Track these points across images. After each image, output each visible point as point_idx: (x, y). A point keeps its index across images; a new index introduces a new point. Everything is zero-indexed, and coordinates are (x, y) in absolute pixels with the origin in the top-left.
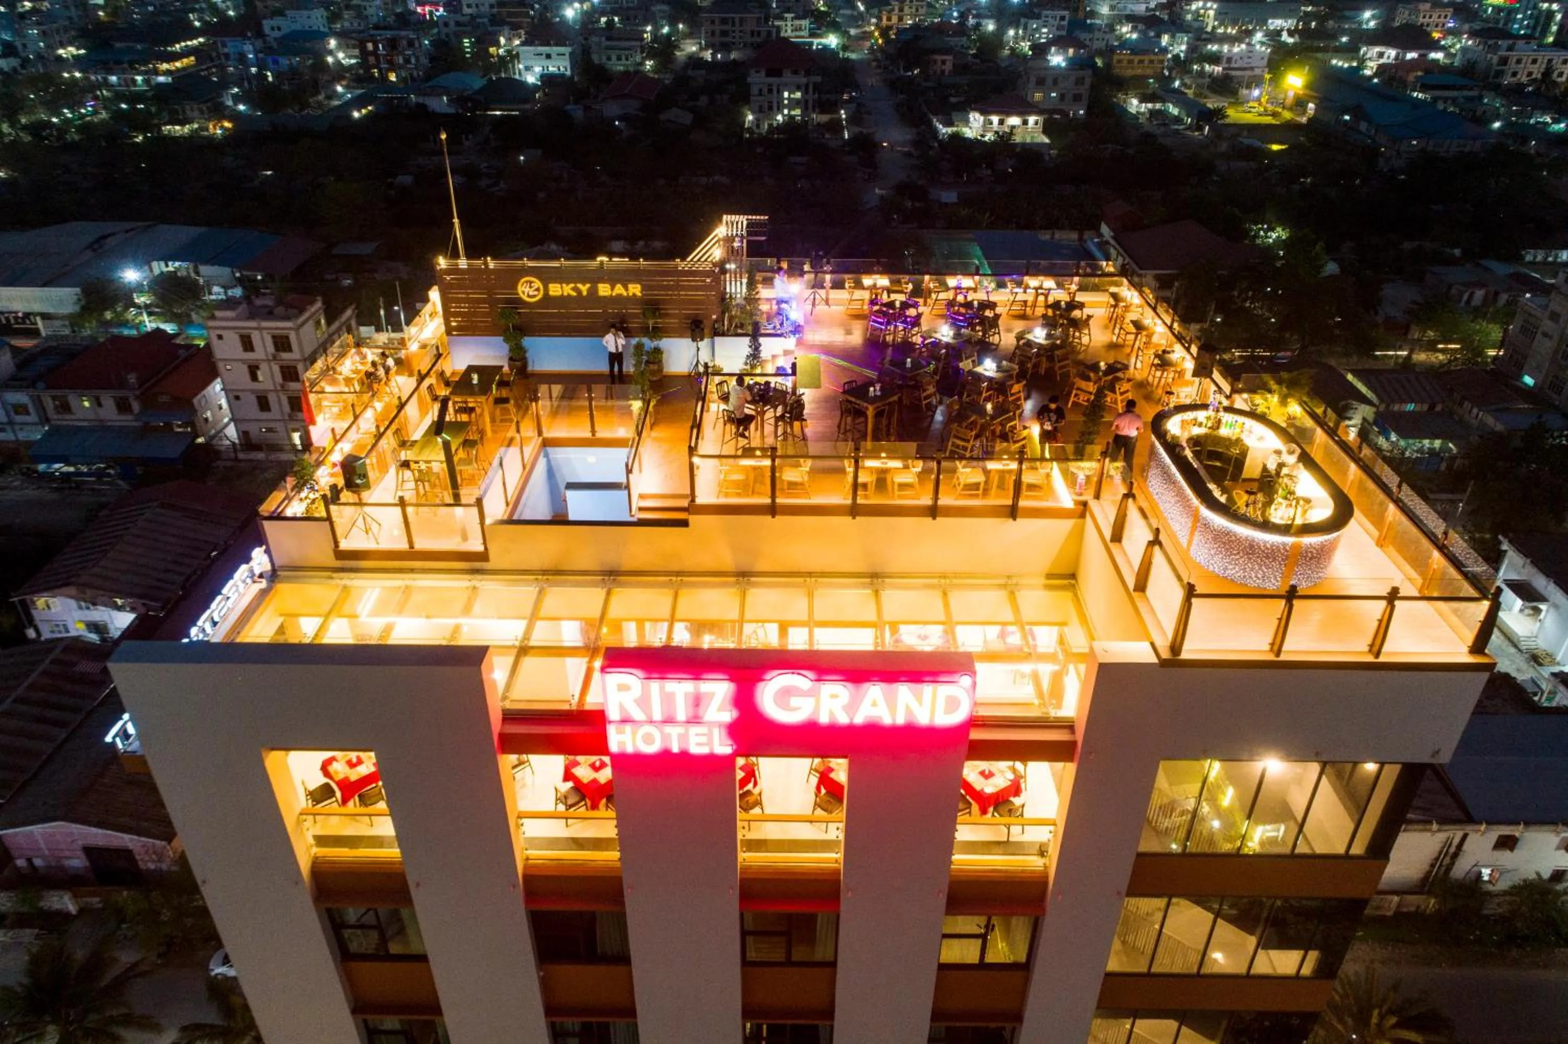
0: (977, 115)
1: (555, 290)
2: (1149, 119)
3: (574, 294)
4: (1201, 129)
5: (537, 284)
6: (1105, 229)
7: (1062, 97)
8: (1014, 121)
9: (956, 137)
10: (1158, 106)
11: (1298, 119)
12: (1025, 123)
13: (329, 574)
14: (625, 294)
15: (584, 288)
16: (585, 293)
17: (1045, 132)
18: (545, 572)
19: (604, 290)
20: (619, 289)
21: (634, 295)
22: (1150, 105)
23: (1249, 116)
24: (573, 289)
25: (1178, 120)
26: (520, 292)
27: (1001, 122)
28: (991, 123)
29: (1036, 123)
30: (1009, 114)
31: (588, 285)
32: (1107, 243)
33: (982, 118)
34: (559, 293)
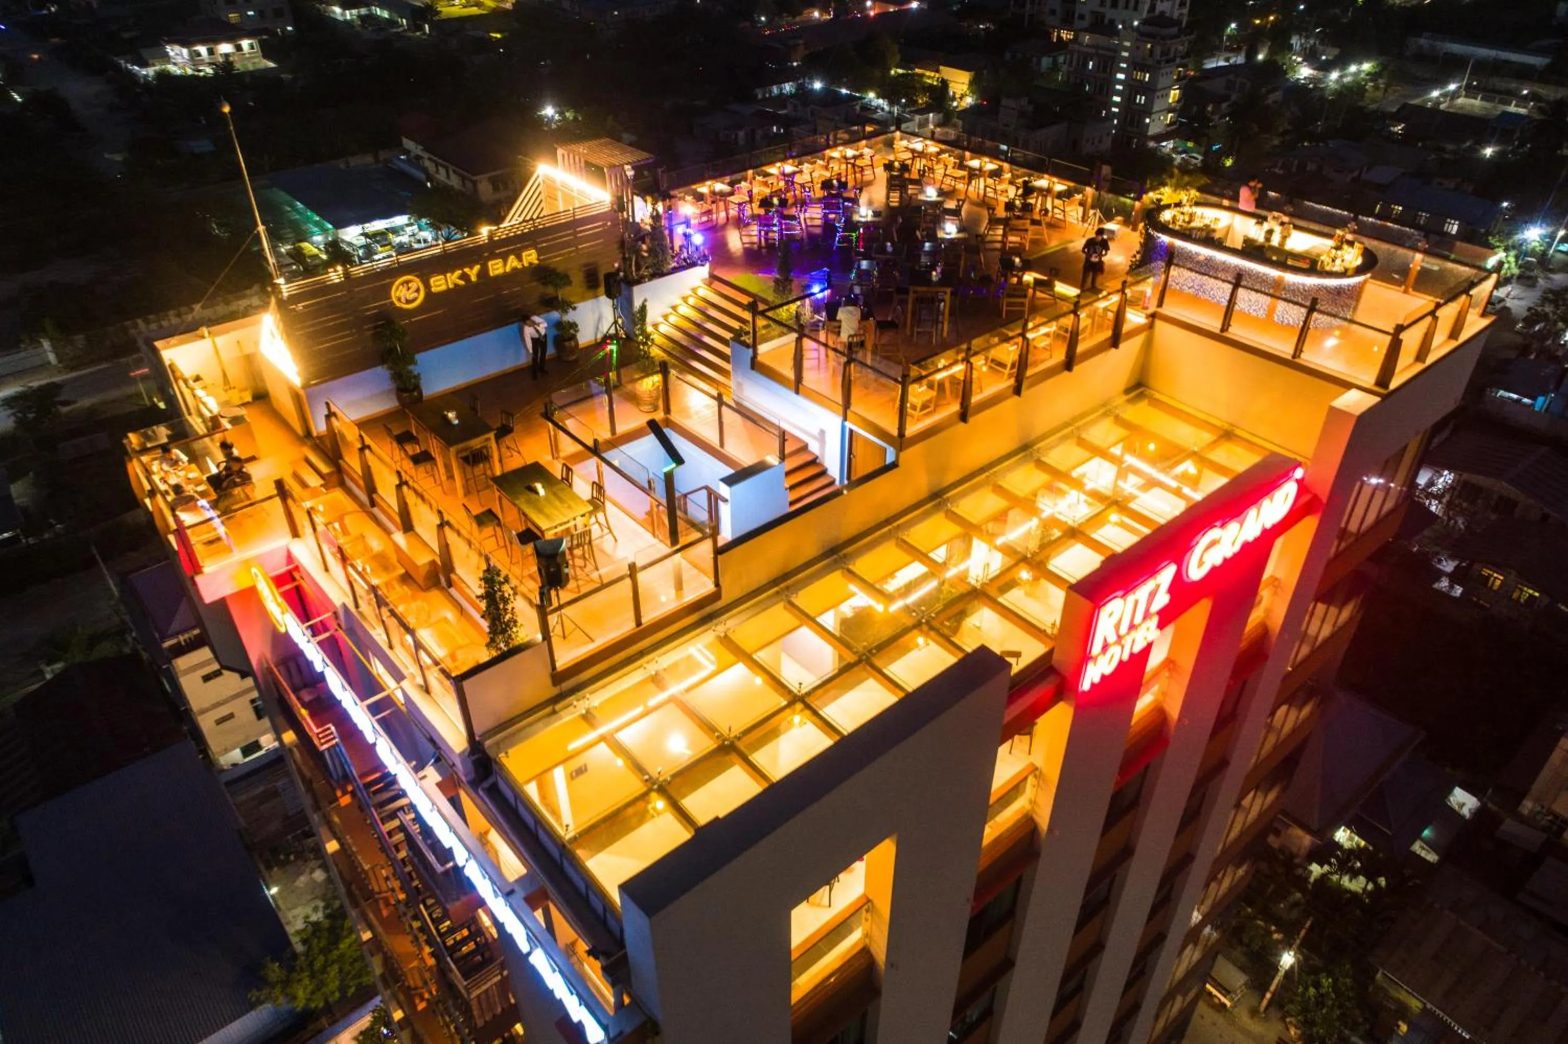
0: (177, 48)
1: (439, 283)
2: (363, 26)
3: (462, 283)
4: (421, 29)
5: (416, 283)
6: (408, 144)
7: (261, 13)
8: (225, 48)
9: (163, 76)
10: (363, 11)
11: (502, 5)
12: (239, 48)
13: (548, 710)
14: (519, 266)
15: (473, 273)
16: (474, 278)
17: (266, 56)
18: (775, 582)
19: (496, 268)
20: (513, 262)
21: (531, 264)
22: (354, 12)
23: (453, 9)
24: (461, 277)
25: (391, 23)
26: (394, 300)
27: (211, 52)
28: (199, 55)
29: (252, 47)
30: (218, 41)
31: (477, 268)
32: (418, 158)
33: (185, 51)
34: (443, 288)
